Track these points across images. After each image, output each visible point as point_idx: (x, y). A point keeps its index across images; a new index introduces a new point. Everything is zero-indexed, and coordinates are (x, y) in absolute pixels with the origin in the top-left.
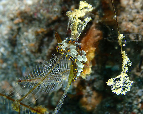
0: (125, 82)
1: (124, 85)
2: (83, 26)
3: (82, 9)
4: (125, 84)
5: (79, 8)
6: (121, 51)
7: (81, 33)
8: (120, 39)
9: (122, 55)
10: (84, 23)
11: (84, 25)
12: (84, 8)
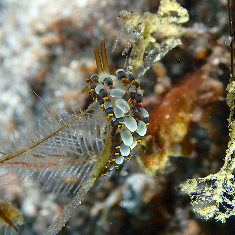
0: (228, 193)
1: (225, 201)
2: (157, 53)
3: (165, 15)
4: (226, 198)
5: (159, 12)
6: (229, 120)
7: (149, 68)
8: (230, 91)
9: (230, 130)
10: (162, 48)
11: (162, 51)
12: (169, 14)
